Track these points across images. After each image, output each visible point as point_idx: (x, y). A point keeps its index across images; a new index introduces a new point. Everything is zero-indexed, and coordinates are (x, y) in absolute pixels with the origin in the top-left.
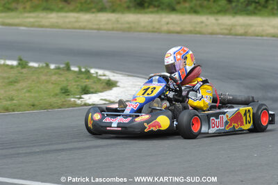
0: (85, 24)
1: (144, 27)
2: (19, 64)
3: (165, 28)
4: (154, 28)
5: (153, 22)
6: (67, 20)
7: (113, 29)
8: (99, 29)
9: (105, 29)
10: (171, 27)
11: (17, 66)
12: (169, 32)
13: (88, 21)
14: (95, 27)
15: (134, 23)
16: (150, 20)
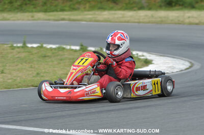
0: (129, 19)
1: (172, 20)
2: (81, 48)
3: (187, 21)
4: (179, 21)
5: (178, 17)
6: (116, 16)
7: (149, 22)
8: (139, 22)
9: (143, 23)
10: (192, 20)
11: (79, 50)
12: (190, 24)
13: (131, 17)
14: (136, 21)
15: (165, 17)
16: (177, 15)
